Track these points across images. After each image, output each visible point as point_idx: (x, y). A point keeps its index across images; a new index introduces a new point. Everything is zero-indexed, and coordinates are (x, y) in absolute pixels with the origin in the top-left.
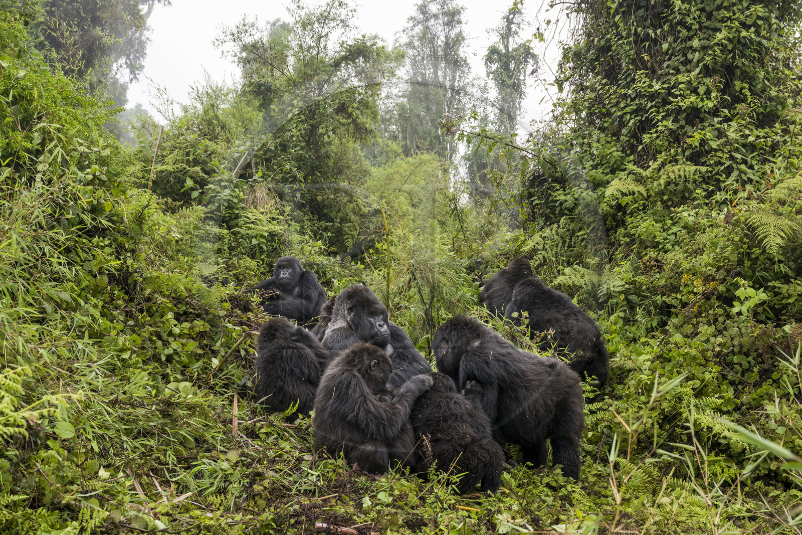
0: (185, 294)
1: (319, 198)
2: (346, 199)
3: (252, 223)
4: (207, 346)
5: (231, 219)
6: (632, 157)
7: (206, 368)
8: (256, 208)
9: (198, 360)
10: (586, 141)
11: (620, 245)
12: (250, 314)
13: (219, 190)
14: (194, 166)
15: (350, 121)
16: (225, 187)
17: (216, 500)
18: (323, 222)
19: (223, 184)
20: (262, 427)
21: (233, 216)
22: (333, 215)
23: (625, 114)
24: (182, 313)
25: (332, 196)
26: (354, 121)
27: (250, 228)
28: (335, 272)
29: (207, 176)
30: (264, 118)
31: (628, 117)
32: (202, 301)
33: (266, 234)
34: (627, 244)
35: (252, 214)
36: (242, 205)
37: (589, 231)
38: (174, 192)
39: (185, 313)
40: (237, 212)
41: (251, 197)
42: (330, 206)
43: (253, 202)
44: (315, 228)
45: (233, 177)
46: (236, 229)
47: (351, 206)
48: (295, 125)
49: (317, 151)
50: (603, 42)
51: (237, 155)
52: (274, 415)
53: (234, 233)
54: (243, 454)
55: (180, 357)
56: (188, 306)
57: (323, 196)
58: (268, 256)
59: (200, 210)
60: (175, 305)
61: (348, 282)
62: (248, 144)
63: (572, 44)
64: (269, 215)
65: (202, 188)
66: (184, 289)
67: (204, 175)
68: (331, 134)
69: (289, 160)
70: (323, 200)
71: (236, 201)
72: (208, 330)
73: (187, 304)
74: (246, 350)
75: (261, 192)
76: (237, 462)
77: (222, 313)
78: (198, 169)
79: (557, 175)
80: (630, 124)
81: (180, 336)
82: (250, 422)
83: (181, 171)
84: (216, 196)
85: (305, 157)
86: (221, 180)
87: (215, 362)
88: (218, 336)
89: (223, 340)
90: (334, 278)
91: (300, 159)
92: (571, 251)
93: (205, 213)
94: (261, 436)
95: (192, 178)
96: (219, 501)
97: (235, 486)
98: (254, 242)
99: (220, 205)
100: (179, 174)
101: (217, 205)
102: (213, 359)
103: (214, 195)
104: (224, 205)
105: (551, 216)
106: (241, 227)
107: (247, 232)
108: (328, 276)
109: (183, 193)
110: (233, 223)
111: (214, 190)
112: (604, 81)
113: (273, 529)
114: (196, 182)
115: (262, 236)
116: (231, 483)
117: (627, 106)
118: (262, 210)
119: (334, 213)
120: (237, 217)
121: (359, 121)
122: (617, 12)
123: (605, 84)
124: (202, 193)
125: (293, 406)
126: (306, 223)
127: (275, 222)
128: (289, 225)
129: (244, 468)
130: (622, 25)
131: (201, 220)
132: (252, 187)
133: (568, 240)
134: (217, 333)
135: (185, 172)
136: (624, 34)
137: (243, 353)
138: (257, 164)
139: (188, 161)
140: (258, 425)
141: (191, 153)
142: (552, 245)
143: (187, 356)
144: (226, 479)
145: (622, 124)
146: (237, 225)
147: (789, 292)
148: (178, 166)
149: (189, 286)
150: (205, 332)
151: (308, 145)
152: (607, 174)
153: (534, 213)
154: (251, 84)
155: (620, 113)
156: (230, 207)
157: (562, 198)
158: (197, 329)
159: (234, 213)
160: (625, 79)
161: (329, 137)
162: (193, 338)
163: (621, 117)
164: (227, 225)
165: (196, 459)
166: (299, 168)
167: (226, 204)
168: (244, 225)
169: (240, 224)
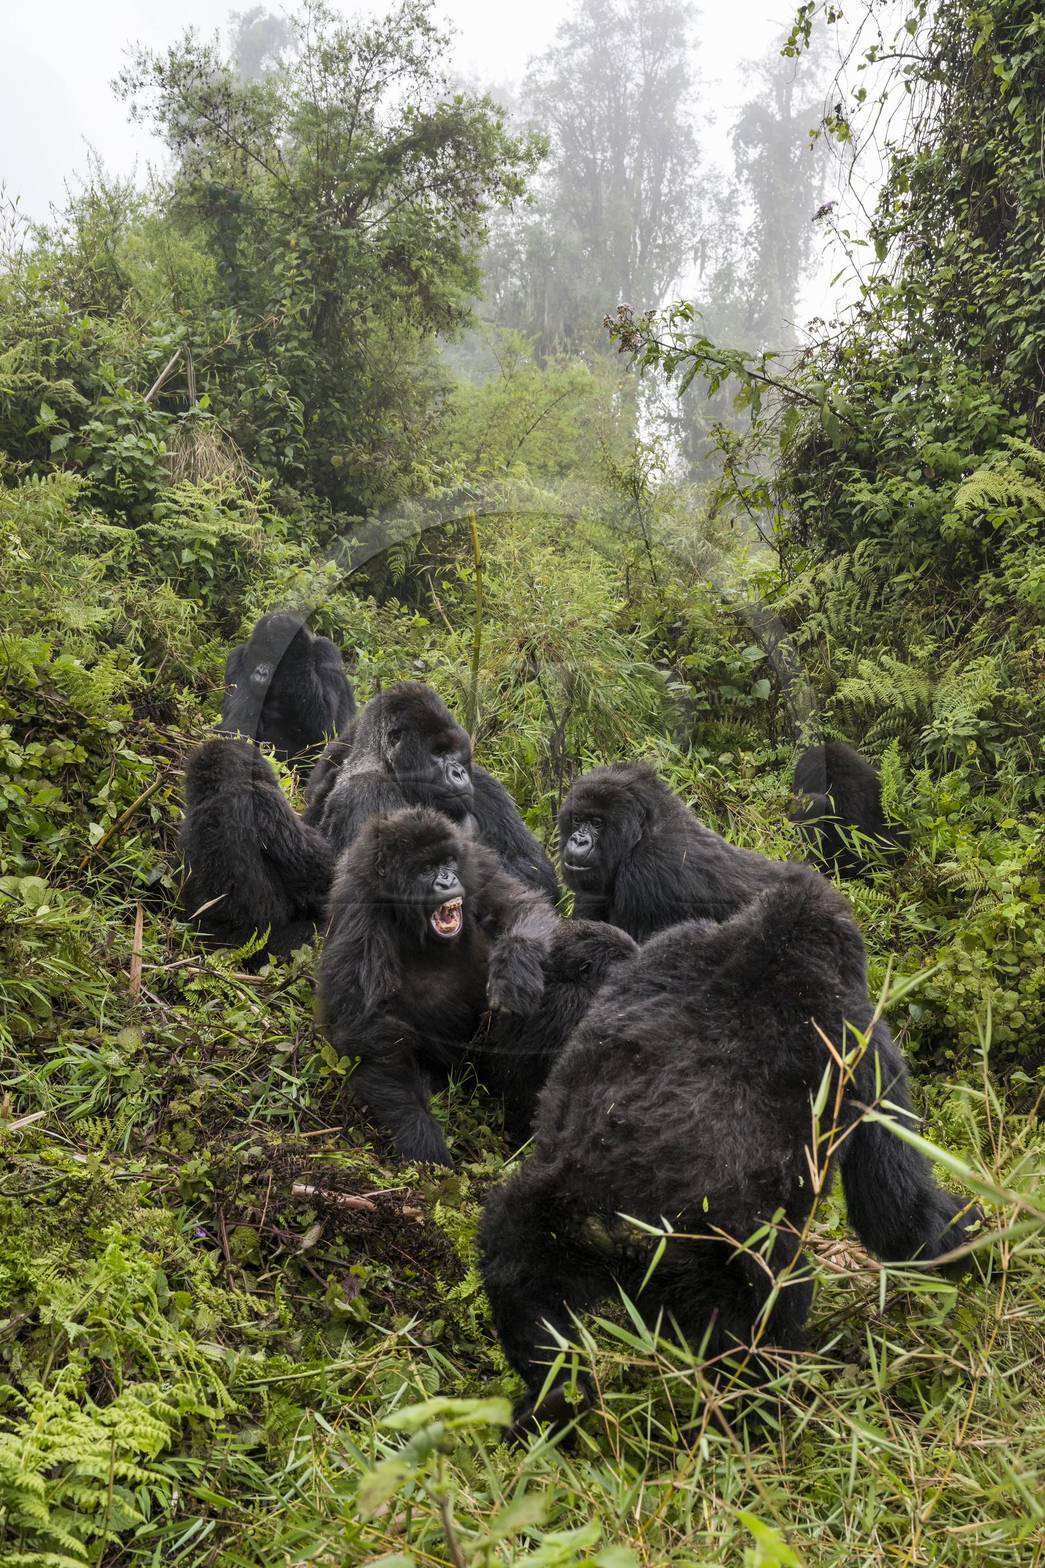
0: (36, 681)
1: (336, 460)
2: (397, 463)
3: (185, 513)
4: (78, 794)
5: (137, 501)
6: (1023, 419)
7: (77, 844)
8: (194, 481)
9: (59, 826)
10: (927, 374)
11: (982, 610)
12: (174, 730)
13: (112, 433)
14: (58, 378)
15: (414, 288)
16: (127, 429)
17: (94, 1129)
18: (341, 514)
19: (121, 421)
20: (191, 979)
21: (142, 496)
22: (365, 497)
23: (1017, 320)
24: (27, 721)
25: (365, 458)
26: (424, 291)
27: (177, 525)
28: (364, 632)
29: (85, 401)
30: (220, 270)
31: (1021, 329)
32: (73, 699)
33: (213, 541)
34: (999, 608)
35: (187, 494)
36: (164, 471)
37: (918, 574)
38: (12, 434)
39: (35, 722)
40: (151, 486)
41: (183, 455)
42: (360, 480)
43: (188, 466)
44: (324, 528)
45: (146, 407)
46: (148, 526)
47: (406, 480)
48: (288, 291)
49: (336, 352)
50: (979, 155)
51: (154, 355)
52: (217, 953)
53: (141, 534)
54: (150, 1037)
55: (21, 816)
56: (41, 708)
57: (344, 455)
58: (217, 589)
59: (69, 481)
60: (13, 705)
61: (389, 655)
62: (181, 330)
63: (912, 151)
64: (222, 497)
65: (75, 428)
66: (32, 671)
67: (81, 398)
68: (369, 312)
69: (272, 372)
70: (345, 465)
71: (149, 461)
72: (82, 761)
73: (39, 703)
74: (163, 809)
75: (206, 445)
76: (139, 1052)
77: (115, 726)
78: (67, 383)
79: (861, 446)
80: (1024, 345)
81: (23, 772)
82: (166, 967)
83: (30, 388)
84: (105, 449)
85: (308, 365)
86: (117, 414)
87: (97, 832)
88: (103, 776)
89: (115, 784)
90: (360, 646)
91: (295, 369)
92: (880, 617)
93: (82, 489)
94: (188, 996)
95: (52, 404)
96: (100, 1132)
97: (133, 1100)
98: (187, 556)
99: (114, 469)
100: (25, 395)
101: (106, 468)
102: (92, 826)
103: (101, 445)
104: (122, 471)
105: (842, 535)
106: (158, 522)
107: (172, 533)
108: (348, 641)
109: (33, 436)
110: (140, 510)
111: (101, 435)
112: (976, 243)
113: (208, 1193)
114: (61, 414)
115: (205, 545)
116: (125, 1095)
117: (1021, 302)
118: (207, 486)
119: (368, 494)
120: (152, 497)
121: (432, 290)
122: (1013, 91)
123: (978, 251)
124: (75, 441)
125: (258, 938)
126: (304, 515)
127: (235, 514)
128: (267, 521)
129: (153, 1066)
130: (1022, 120)
131: (70, 501)
132: (186, 431)
133: (873, 590)
134: (101, 769)
135: (38, 392)
136: (1025, 141)
137: (155, 814)
138: (199, 377)
139: (46, 364)
140: (184, 974)
141: (54, 348)
142: (840, 602)
143: (37, 817)
144: (116, 1086)
145: (1010, 344)
146: (150, 517)
148: (24, 376)
149: (45, 664)
150: (77, 765)
151: (316, 337)
152: (966, 453)
153: (806, 526)
154: (195, 189)
155: (1002, 319)
156: (137, 475)
157: (865, 497)
158: (59, 759)
159: (145, 488)
160: (1022, 242)
161: (364, 319)
162: (49, 778)
163: (1008, 326)
164: (128, 515)
165: (53, 1041)
166: (293, 392)
167: (128, 468)
168: (165, 516)
169: (156, 515)
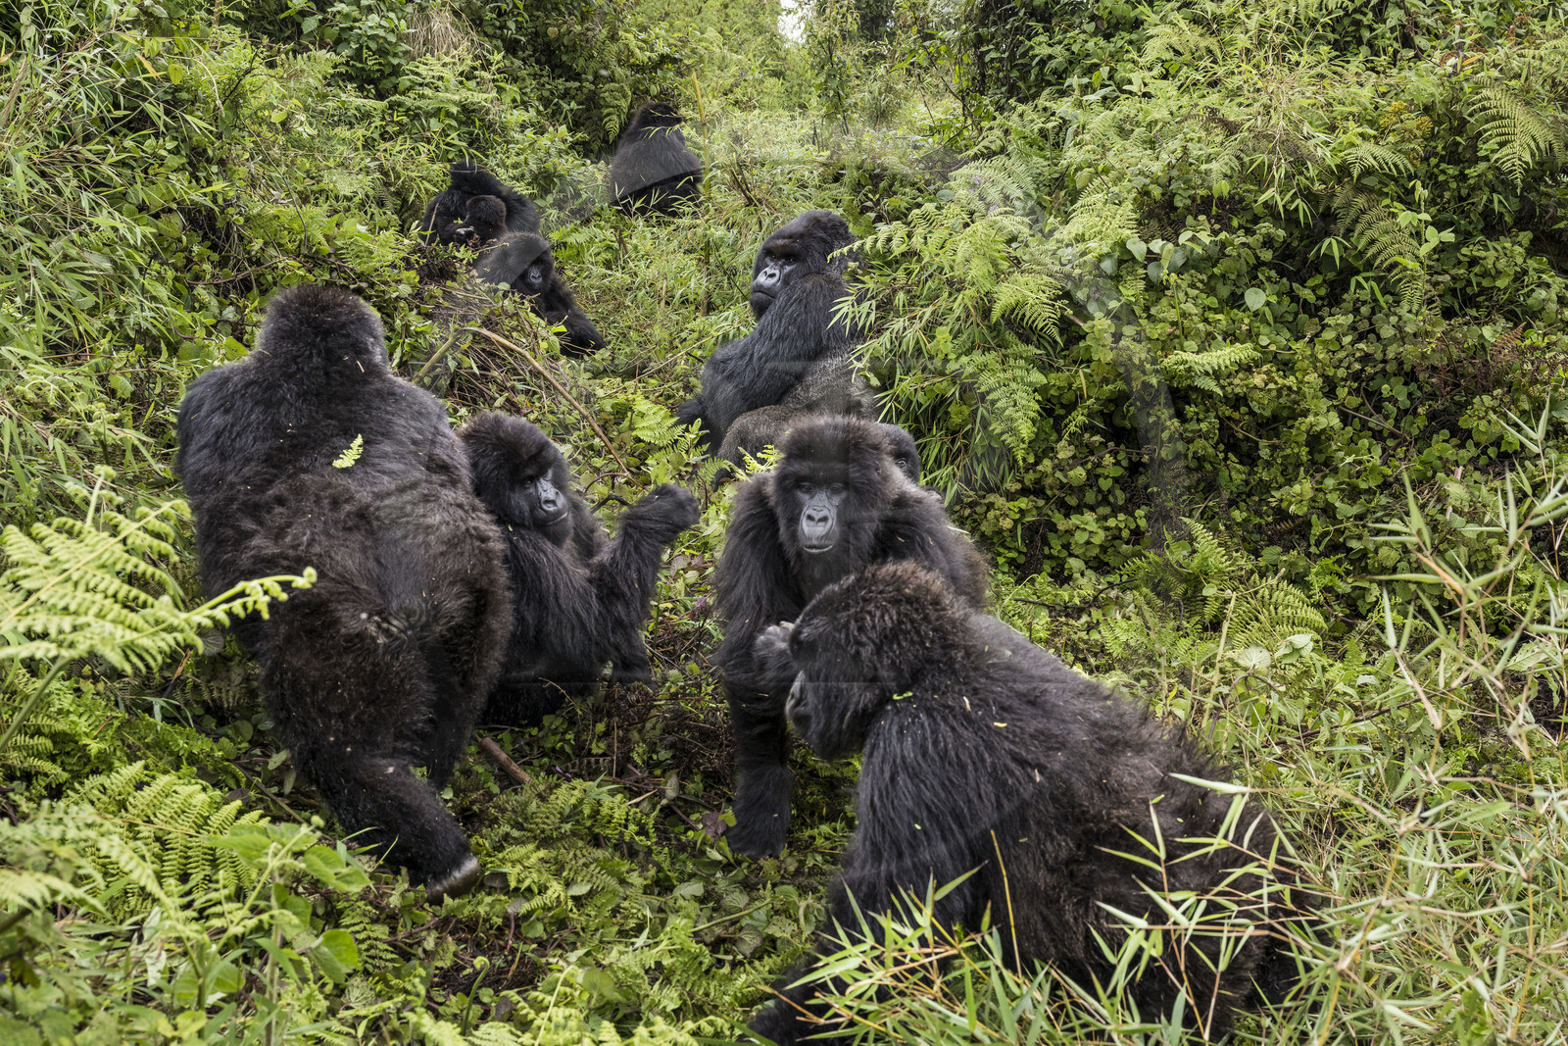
1: (552, 31)
2: (605, 33)
3: (429, 85)
5: (383, 76)
8: (433, 55)
13: (356, 15)
16: (370, 10)
18: (561, 81)
21: (388, 71)
22: (579, 65)
25: (577, 28)
27: (422, 96)
33: (454, 110)
35: (430, 67)
36: (405, 47)
38: (264, 17)
40: (395, 61)
41: (422, 32)
42: (573, 49)
43: (426, 41)
44: (546, 93)
46: (396, 98)
47: (614, 47)
53: (390, 106)
57: (559, 27)
59: (324, 60)
64: (460, 69)
65: (323, 10)
70: (560, 36)
71: (392, 38)
75: (442, 21)
84: (351, 29)
93: (336, 66)
98: (434, 123)
99: (361, 47)
101: (354, 46)
103: (348, 25)
104: (369, 49)
105: (1020, 84)
106: (403, 93)
107: (418, 103)
109: (284, 19)
110: (386, 84)
111: (346, 16)
115: (449, 113)
118: (447, 59)
119: (581, 61)
120: (396, 71)
124: (322, 22)
126: (528, 82)
127: (472, 84)
128: (500, 90)
131: (325, 77)
132: (423, 9)
146: (396, 90)
153: (983, 75)
156: (382, 52)
157: (1046, 50)
159: (390, 63)
164: (376, 89)
167: (373, 46)
168: (409, 89)
169: (401, 88)
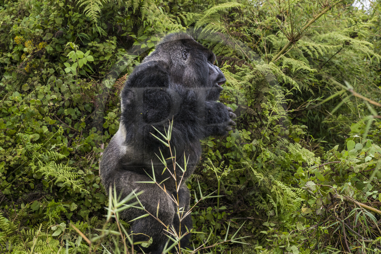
147: (105, 50)
